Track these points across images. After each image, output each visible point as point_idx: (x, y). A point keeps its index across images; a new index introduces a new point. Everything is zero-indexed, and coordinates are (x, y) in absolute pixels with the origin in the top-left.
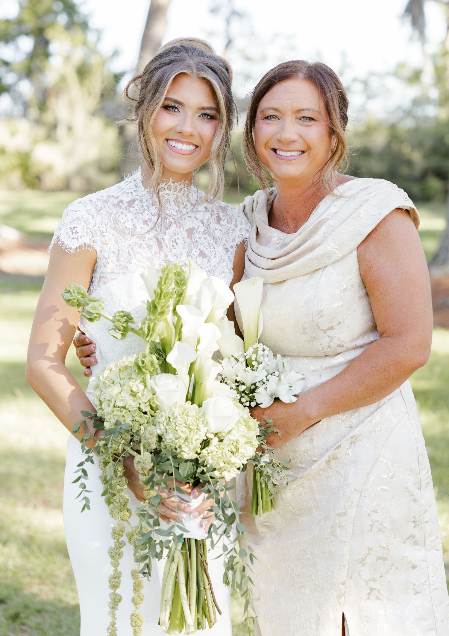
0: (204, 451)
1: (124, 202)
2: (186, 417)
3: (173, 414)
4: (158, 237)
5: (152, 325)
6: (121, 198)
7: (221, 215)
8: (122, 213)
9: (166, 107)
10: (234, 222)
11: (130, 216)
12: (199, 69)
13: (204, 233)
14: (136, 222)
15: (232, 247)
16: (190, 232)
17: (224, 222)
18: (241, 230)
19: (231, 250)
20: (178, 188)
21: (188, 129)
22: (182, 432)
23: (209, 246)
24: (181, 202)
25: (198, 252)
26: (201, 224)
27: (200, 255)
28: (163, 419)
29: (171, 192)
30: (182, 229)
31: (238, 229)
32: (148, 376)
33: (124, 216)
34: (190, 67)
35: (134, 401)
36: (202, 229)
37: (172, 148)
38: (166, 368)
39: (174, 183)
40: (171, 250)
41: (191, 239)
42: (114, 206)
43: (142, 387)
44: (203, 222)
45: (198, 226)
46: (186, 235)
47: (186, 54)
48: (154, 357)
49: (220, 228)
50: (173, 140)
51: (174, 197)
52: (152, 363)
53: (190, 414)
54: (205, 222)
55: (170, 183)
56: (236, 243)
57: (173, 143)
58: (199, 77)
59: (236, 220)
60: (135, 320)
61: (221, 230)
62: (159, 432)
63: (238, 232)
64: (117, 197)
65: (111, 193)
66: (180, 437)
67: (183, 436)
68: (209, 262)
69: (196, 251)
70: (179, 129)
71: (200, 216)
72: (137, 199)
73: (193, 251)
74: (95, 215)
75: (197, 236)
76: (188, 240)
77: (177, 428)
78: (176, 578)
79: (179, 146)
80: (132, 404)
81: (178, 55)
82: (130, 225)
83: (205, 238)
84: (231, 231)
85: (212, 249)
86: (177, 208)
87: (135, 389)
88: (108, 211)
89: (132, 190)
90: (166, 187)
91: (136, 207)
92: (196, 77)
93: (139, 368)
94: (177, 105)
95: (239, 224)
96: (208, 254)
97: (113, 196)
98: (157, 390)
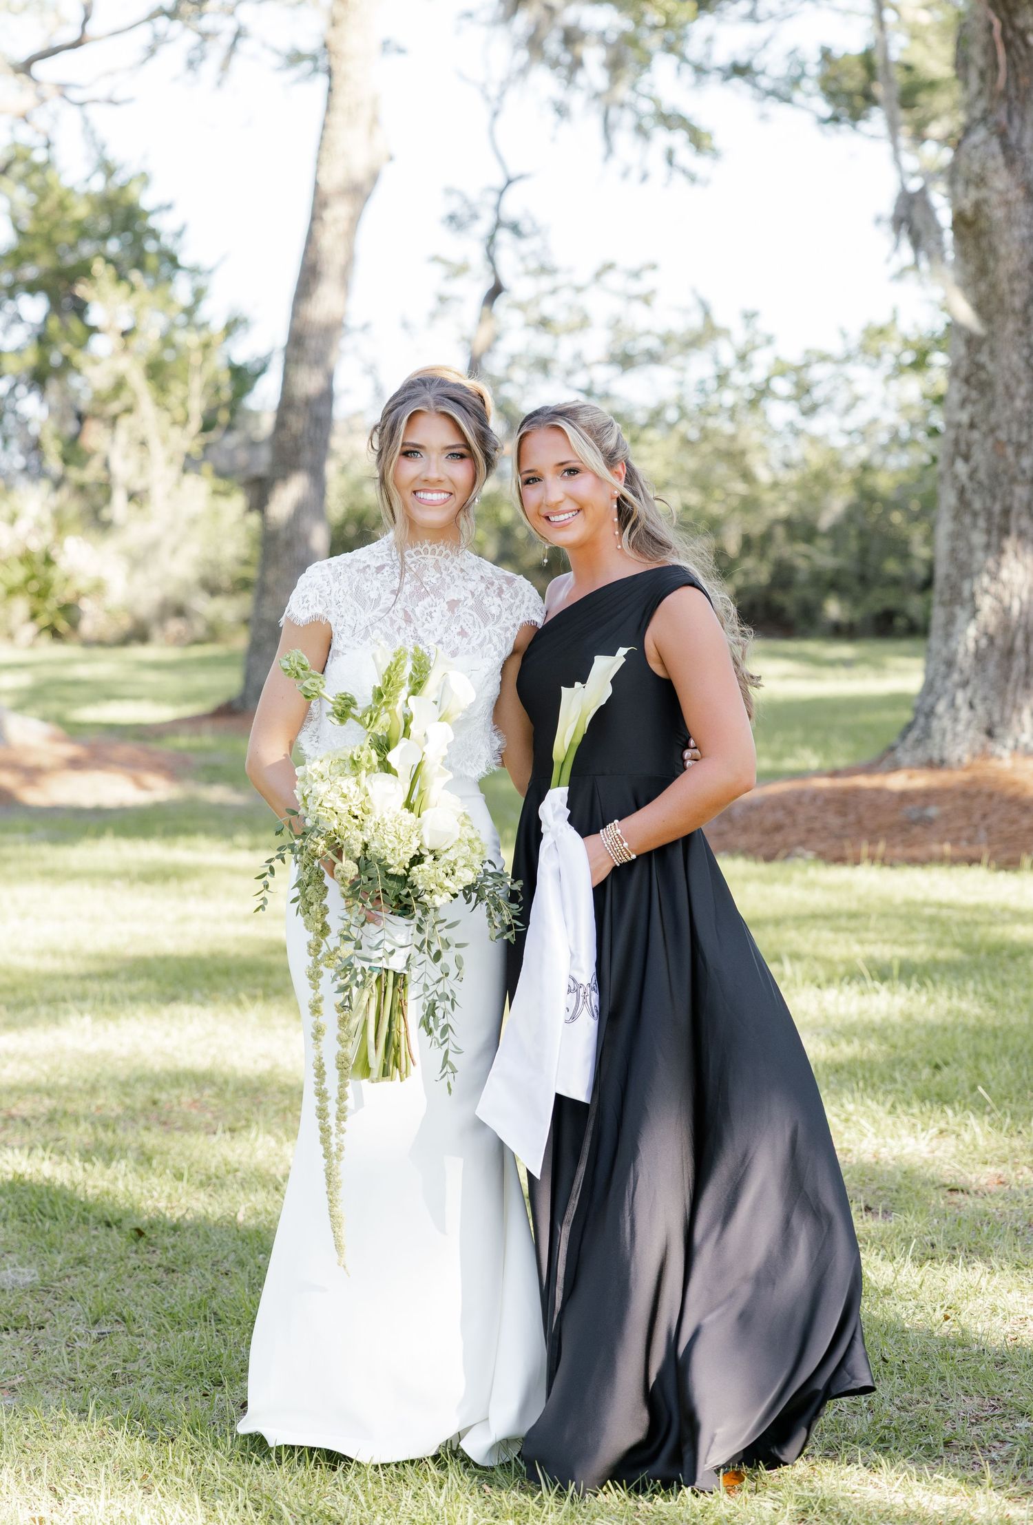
0: (414, 868)
1: (372, 568)
2: (397, 826)
3: (383, 820)
4: (407, 609)
5: (375, 715)
6: (368, 563)
7: (505, 587)
8: (367, 580)
9: (406, 454)
10: (520, 597)
11: (377, 584)
12: (437, 404)
13: (471, 608)
14: (382, 591)
15: (514, 625)
16: (453, 605)
17: (506, 596)
18: (528, 608)
19: (512, 629)
20: (437, 551)
21: (434, 475)
22: (390, 841)
23: (474, 624)
24: (443, 567)
25: (459, 630)
26: (470, 596)
27: (459, 634)
28: (372, 824)
29: (429, 556)
30: (442, 600)
31: (524, 606)
32: (364, 772)
33: (369, 584)
34: (426, 402)
35: (344, 802)
36: (470, 602)
37: (420, 500)
38: (386, 767)
39: (430, 545)
40: (424, 624)
41: (453, 612)
42: (358, 571)
43: (354, 788)
44: (473, 594)
45: (466, 598)
46: (446, 607)
47: (423, 388)
48: (374, 753)
49: (500, 602)
50: (420, 491)
51: (434, 561)
52: (369, 760)
53: (403, 823)
54: (476, 593)
55: (426, 546)
56: (521, 621)
57: (421, 495)
58: (437, 412)
59: (523, 596)
60: (358, 706)
61: (499, 606)
62: (366, 840)
63: (523, 610)
64: (364, 562)
65: (357, 557)
66: (386, 847)
67: (390, 846)
68: (469, 643)
69: (456, 628)
70: (423, 477)
71: (471, 586)
72: (388, 565)
73: (452, 628)
74: (331, 581)
75: (462, 610)
76: (449, 614)
77: (385, 836)
78: (366, 1012)
79: (429, 496)
80: (342, 806)
81: (414, 390)
82: (373, 595)
83: (470, 615)
84: (514, 608)
85: (477, 629)
86: (438, 575)
87: (345, 791)
88: (349, 578)
89: (383, 554)
90: (422, 550)
91: (386, 574)
92: (434, 413)
93: (354, 763)
94: (417, 449)
95: (526, 600)
96: (470, 633)
97: (359, 561)
98: (370, 791)
